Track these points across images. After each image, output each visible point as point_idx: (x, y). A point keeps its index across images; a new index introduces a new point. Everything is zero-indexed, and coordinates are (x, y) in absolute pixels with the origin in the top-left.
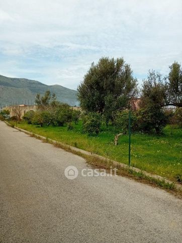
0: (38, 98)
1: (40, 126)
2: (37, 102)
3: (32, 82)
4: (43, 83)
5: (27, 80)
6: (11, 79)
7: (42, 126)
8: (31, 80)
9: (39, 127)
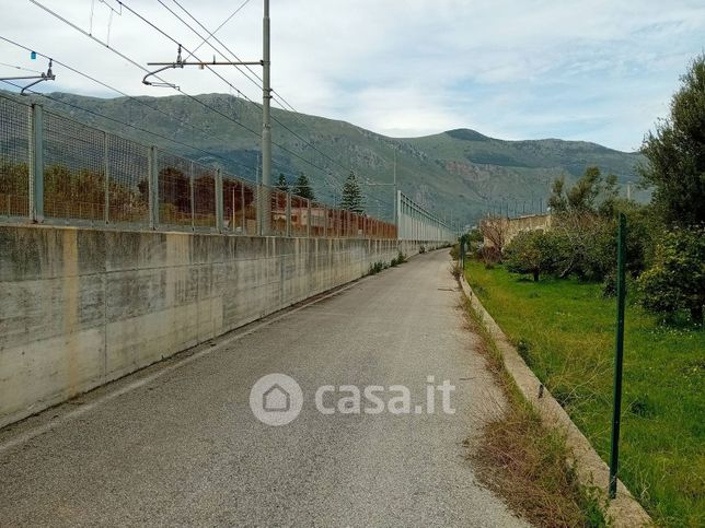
0: (559, 192)
1: (531, 276)
2: (553, 204)
3: (574, 147)
4: (609, 147)
5: (561, 142)
6: (517, 145)
7: (536, 279)
8: (572, 143)
9: (525, 280)
